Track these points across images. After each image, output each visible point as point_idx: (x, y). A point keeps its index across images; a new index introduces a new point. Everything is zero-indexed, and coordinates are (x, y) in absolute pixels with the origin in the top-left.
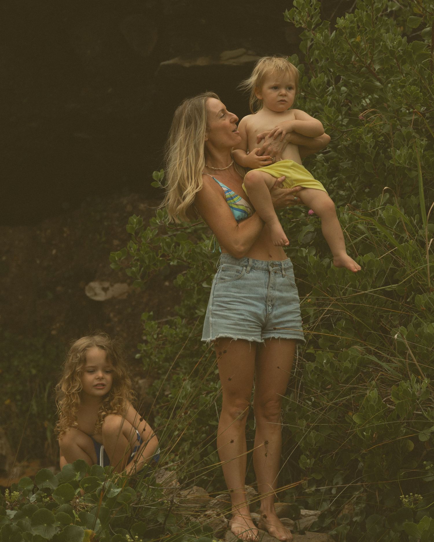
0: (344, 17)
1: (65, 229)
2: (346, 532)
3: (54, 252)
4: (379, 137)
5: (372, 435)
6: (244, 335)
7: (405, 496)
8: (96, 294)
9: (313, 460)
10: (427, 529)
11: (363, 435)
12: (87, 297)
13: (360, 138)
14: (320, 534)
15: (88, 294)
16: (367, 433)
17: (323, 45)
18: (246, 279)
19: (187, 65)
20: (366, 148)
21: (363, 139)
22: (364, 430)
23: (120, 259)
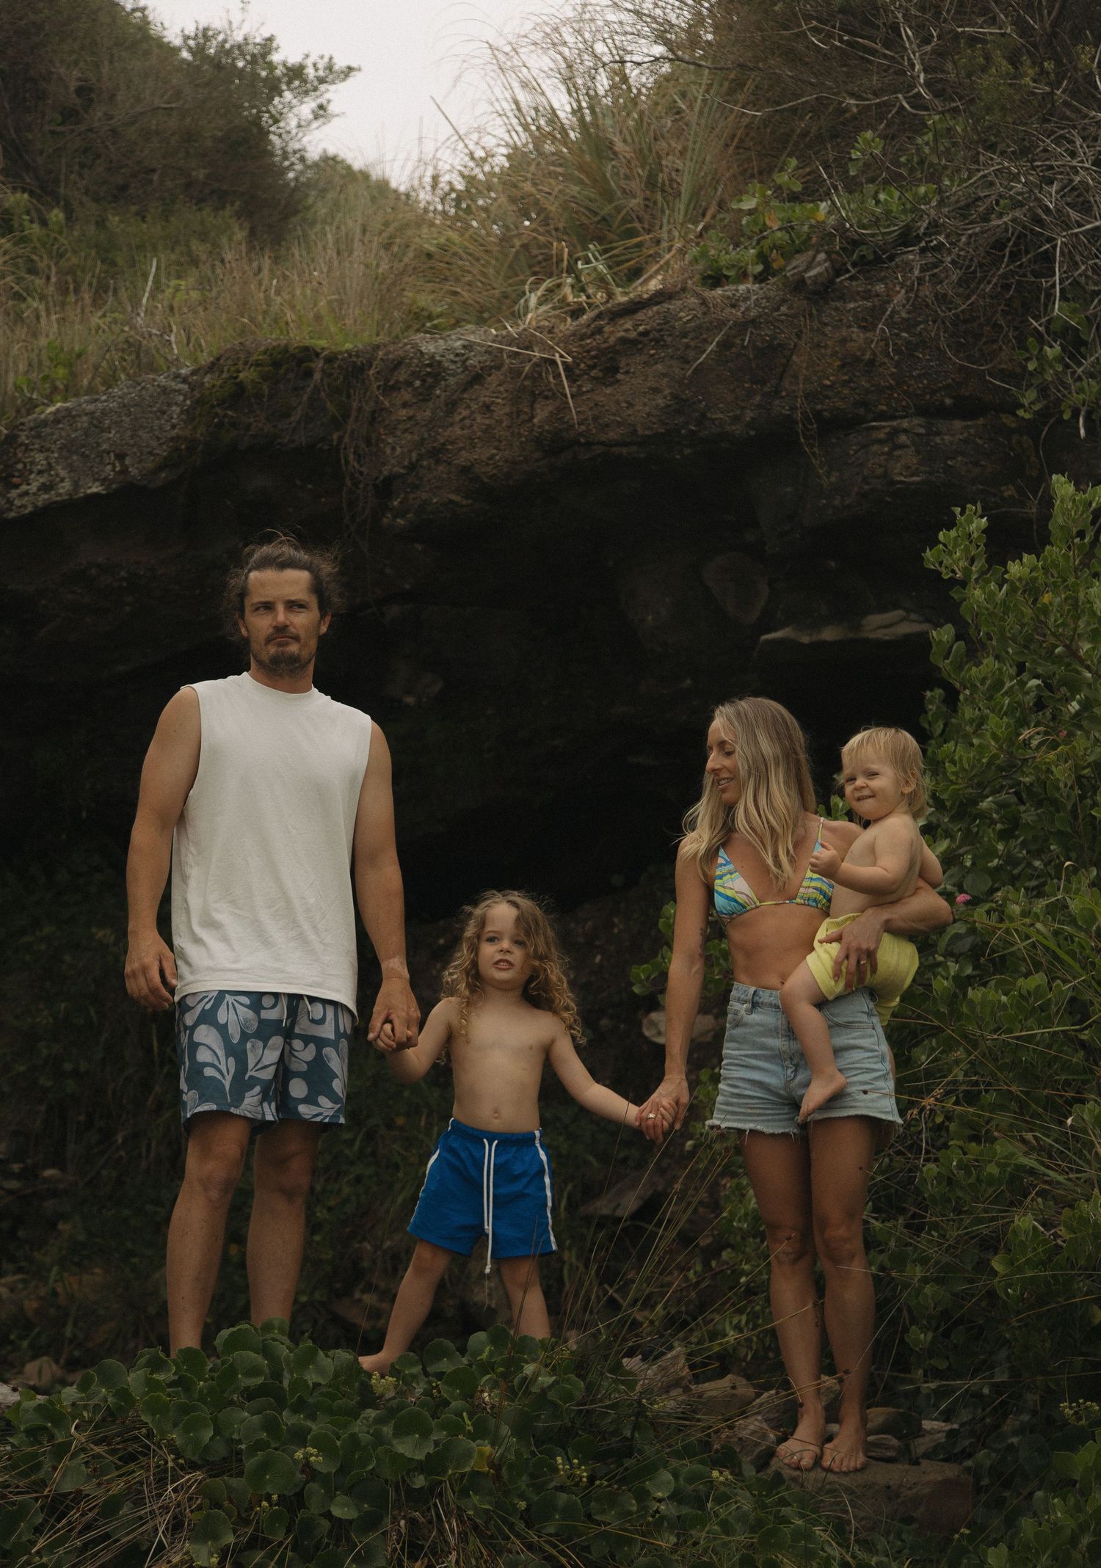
0: (1021, 560)
1: (616, 920)
2: (988, 1462)
3: (598, 958)
4: (1084, 768)
5: (1022, 1295)
6: (739, 1121)
7: (1070, 1403)
8: (659, 1033)
9: (930, 1335)
10: (1090, 1464)
11: (1007, 1294)
12: (646, 1038)
13: (1049, 771)
14: (946, 1465)
15: (647, 1033)
16: (1014, 1290)
17: (987, 609)
18: (746, 1025)
19: (805, 639)
20: (1058, 789)
21: (1052, 772)
22: (1010, 1286)
23: (649, 977)
